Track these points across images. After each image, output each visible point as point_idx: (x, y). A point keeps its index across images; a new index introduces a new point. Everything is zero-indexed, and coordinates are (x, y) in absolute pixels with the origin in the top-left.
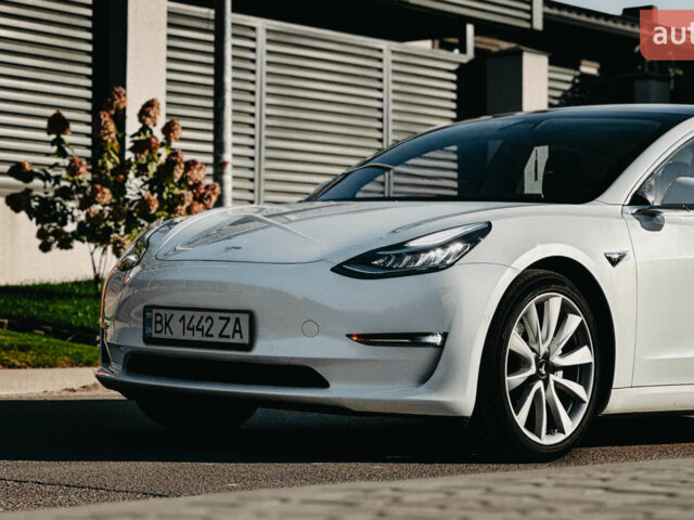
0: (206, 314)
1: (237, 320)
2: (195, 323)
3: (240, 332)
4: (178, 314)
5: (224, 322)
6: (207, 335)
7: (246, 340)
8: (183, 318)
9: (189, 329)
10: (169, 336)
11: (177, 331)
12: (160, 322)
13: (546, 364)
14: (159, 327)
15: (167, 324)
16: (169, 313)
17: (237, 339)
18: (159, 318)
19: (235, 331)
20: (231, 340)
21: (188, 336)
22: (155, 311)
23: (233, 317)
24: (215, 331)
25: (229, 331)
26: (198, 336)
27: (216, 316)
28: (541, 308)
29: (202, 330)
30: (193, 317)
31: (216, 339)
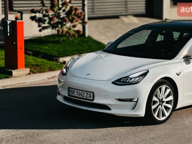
0: (83, 92)
1: (90, 94)
2: (80, 93)
3: (91, 97)
4: (76, 91)
5: (87, 94)
6: (83, 96)
7: (92, 99)
8: (77, 92)
9: (79, 94)
10: (74, 95)
11: (76, 94)
12: (72, 92)
13: (162, 101)
14: (72, 93)
15: (74, 93)
16: (74, 90)
17: (90, 98)
18: (72, 91)
19: (89, 96)
20: (88, 98)
21: (79, 96)
22: (71, 89)
23: (89, 93)
24: (85, 96)
25: (88, 96)
26: (81, 96)
27: (85, 92)
28: (160, 89)
29: (82, 95)
30: (80, 92)
31: (85, 98)
